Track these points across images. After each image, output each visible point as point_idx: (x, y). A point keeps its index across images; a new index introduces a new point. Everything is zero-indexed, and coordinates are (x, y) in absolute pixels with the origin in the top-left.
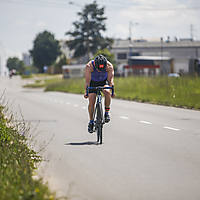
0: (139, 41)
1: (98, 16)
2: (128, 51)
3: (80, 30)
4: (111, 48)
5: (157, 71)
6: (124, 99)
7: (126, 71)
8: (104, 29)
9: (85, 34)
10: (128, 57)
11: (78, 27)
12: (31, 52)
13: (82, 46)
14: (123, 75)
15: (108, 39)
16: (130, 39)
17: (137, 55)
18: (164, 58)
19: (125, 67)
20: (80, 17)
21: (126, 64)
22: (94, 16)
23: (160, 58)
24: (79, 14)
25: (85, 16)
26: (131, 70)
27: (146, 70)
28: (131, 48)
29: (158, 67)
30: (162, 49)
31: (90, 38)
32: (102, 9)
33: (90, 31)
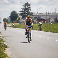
0: (40, 13)
1: (29, 6)
2: (37, 16)
3: (23, 10)
4: (32, 15)
5: (45, 22)
10: (37, 18)
12: (10, 17)
13: (24, 15)
14: (36, 23)
15: (31, 13)
16: (38, 13)
17: (40, 17)
18: (47, 18)
19: (36, 21)
20: (24, 7)
24: (23, 6)
25: (25, 6)
27: (42, 22)
28: (38, 15)
29: (46, 20)
30: (47, 15)
32: (30, 4)
33: (26, 11)
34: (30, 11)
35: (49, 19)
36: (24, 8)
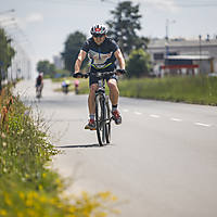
0: (176, 40)
1: (133, 14)
2: (164, 51)
3: (113, 30)
4: (146, 48)
5: (196, 70)
6: (158, 99)
7: (163, 71)
8: (139, 27)
9: (119, 33)
10: (165, 57)
11: (111, 26)
12: (62, 54)
14: (160, 76)
15: (143, 38)
16: (167, 38)
17: (175, 54)
18: (203, 57)
19: (161, 68)
21: (162, 64)
22: (128, 14)
23: (198, 57)
24: (113, 12)
25: (119, 14)
26: (168, 70)
27: (184, 70)
28: (167, 48)
29: (196, 66)
30: (200, 48)
31: (124, 38)
32: (137, 7)
33: (124, 30)
34: (136, 30)
35: (210, 61)
36: (116, 20)
